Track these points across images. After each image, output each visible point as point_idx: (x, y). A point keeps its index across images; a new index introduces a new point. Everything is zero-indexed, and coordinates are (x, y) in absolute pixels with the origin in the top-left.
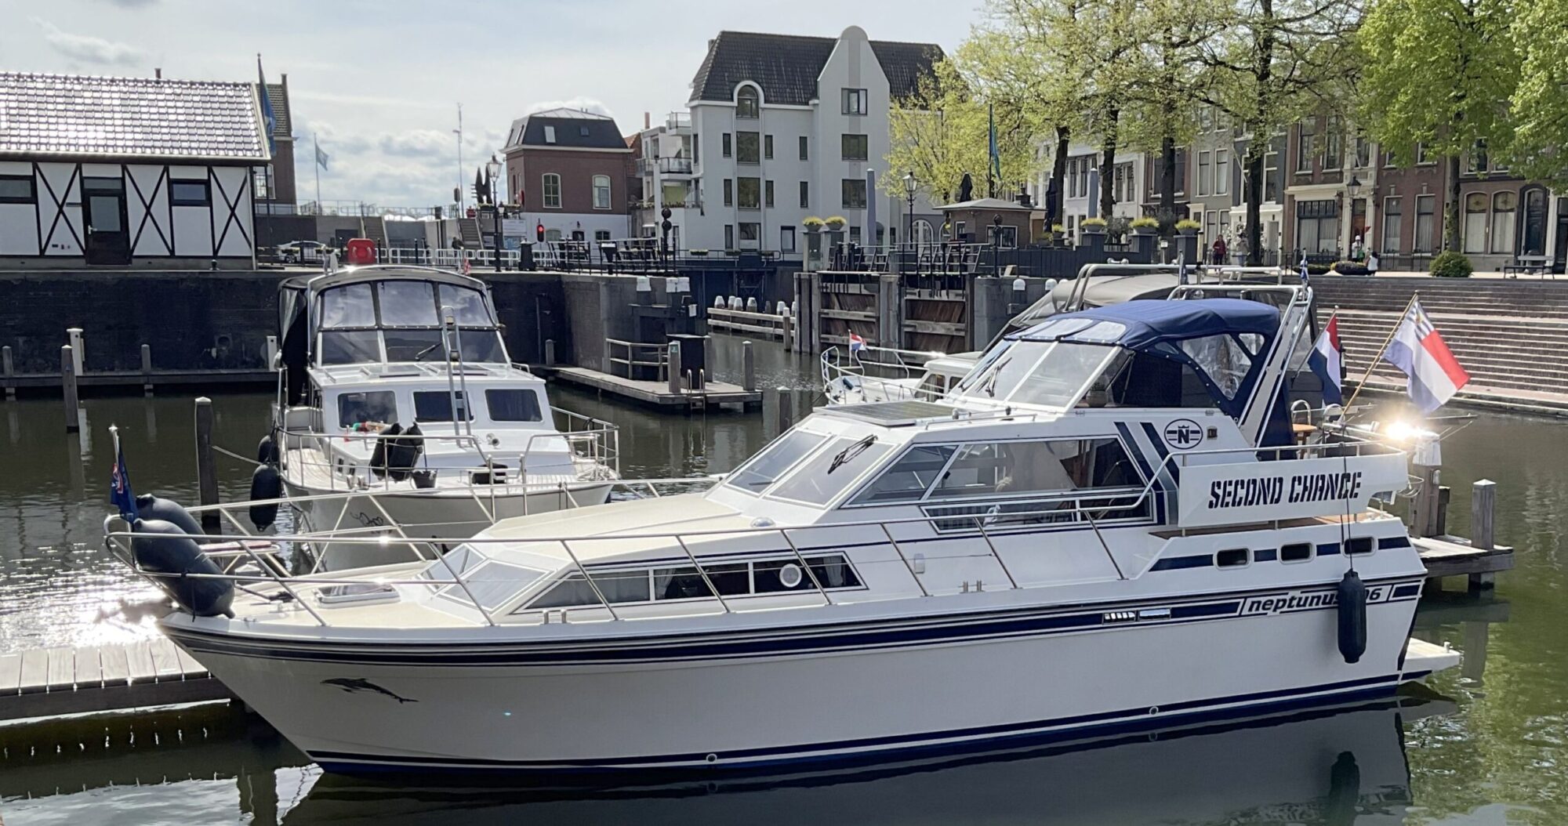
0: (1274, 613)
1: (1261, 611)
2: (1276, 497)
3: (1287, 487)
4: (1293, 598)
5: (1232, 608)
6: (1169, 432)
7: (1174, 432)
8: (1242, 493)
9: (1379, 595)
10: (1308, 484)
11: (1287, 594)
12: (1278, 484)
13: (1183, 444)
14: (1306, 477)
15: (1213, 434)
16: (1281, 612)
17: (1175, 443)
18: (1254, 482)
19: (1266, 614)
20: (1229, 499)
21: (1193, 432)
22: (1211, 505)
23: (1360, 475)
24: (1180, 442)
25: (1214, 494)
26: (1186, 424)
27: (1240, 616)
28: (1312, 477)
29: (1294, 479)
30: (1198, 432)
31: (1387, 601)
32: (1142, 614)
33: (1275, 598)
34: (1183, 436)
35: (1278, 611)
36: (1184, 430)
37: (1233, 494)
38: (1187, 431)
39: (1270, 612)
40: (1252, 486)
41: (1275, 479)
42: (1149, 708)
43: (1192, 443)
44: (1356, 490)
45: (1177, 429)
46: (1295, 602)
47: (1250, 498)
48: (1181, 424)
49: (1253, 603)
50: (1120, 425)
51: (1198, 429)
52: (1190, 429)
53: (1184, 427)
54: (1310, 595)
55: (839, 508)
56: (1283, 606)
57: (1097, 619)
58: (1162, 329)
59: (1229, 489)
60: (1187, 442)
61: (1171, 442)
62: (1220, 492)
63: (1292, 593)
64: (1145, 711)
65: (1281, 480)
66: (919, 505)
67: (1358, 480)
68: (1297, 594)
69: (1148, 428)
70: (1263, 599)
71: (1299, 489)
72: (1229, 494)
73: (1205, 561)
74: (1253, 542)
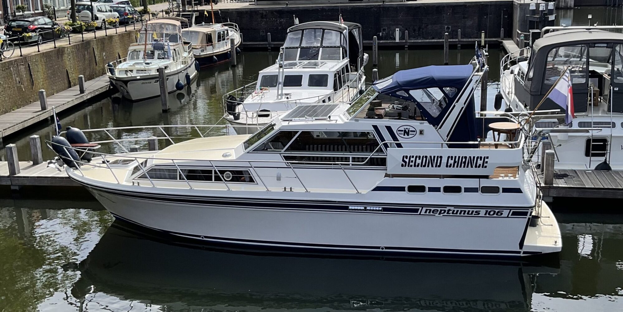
0: (439, 215)
1: (431, 213)
2: (438, 164)
3: (444, 160)
4: (449, 210)
5: (417, 211)
6: (399, 131)
7: (402, 131)
8: (419, 161)
9: (502, 214)
10: (457, 160)
11: (446, 208)
12: (439, 159)
13: (406, 136)
14: (455, 157)
15: (421, 132)
16: (443, 215)
17: (402, 136)
18: (426, 157)
19: (435, 215)
20: (413, 164)
21: (411, 131)
22: (402, 165)
23: (487, 158)
24: (404, 135)
25: (403, 161)
26: (408, 127)
27: (420, 214)
28: (459, 157)
29: (449, 157)
30: (414, 131)
31: (508, 217)
32: (368, 208)
33: (439, 209)
34: (406, 132)
35: (442, 215)
36: (407, 130)
37: (414, 162)
38: (409, 131)
39: (437, 215)
40: (424, 159)
41: (438, 157)
42: (380, 247)
43: (410, 136)
44: (485, 165)
45: (403, 129)
46: (451, 212)
47: (424, 164)
48: (406, 127)
49: (427, 210)
50: (375, 127)
51: (415, 130)
52: (410, 130)
53: (407, 129)
54: (460, 210)
55: (248, 153)
56: (444, 213)
57: (347, 208)
58: (403, 84)
59: (412, 159)
60: (408, 135)
61: (399, 135)
62: (407, 160)
63: (448, 208)
64: (379, 248)
65: (441, 157)
66: (280, 154)
67: (486, 160)
68: (452, 208)
69: (389, 129)
70: (433, 209)
71: (451, 162)
72: (412, 161)
73: (402, 189)
74: (428, 183)
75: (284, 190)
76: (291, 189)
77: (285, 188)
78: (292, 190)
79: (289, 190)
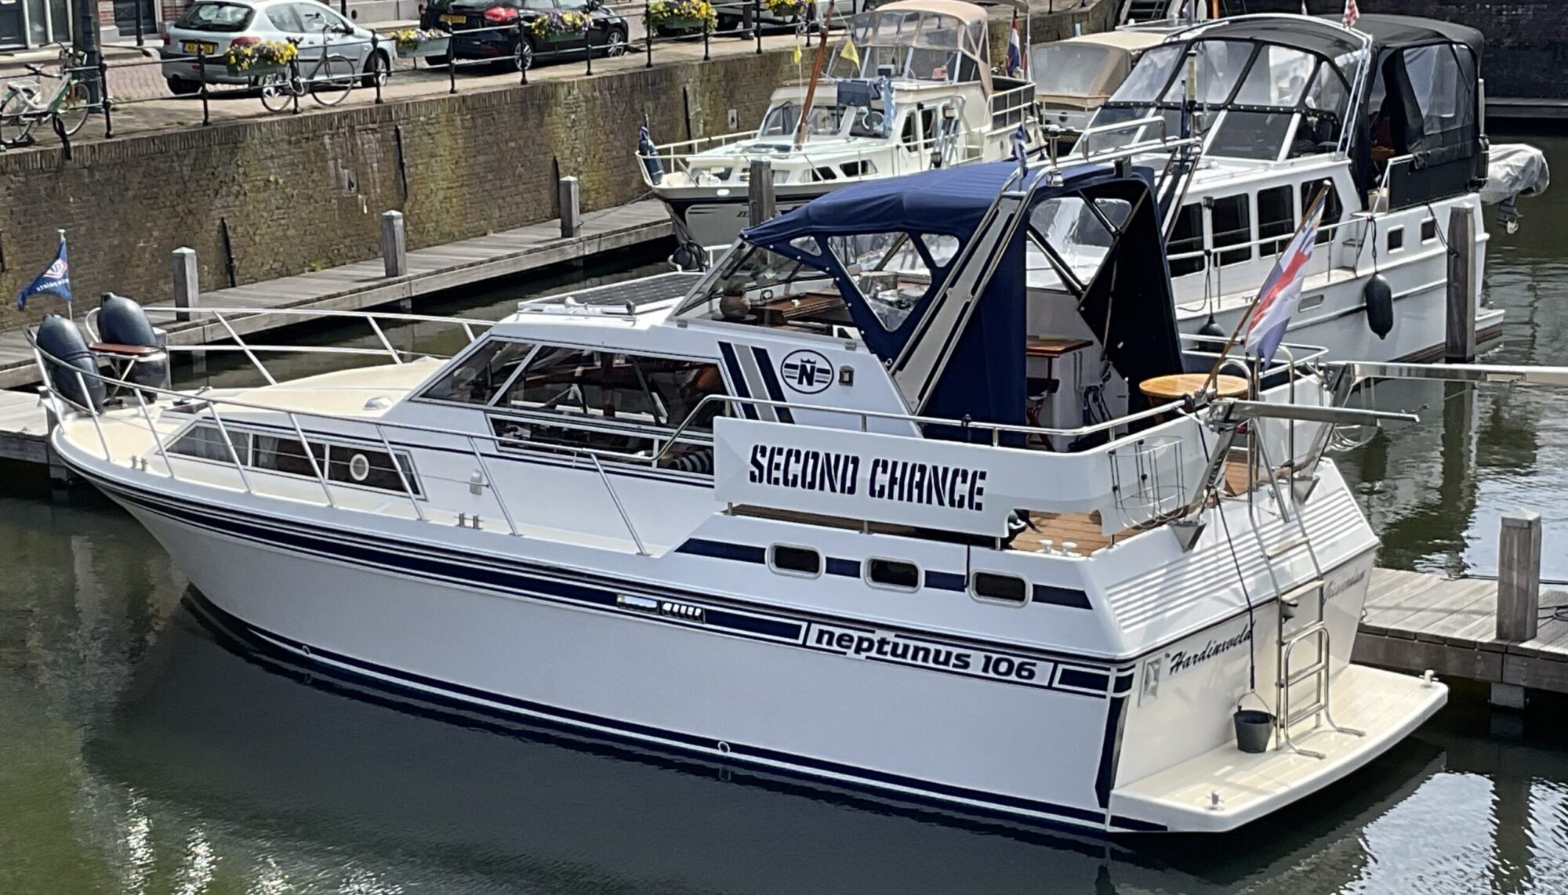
0: (856, 656)
1: (835, 647)
2: (848, 484)
3: (864, 473)
4: (883, 642)
5: (793, 631)
6: (789, 366)
7: (795, 367)
8: (795, 468)
9: (1032, 675)
10: (898, 475)
11: (873, 632)
12: (851, 467)
13: (805, 387)
14: (895, 464)
15: (847, 377)
16: (868, 658)
17: (794, 383)
18: (816, 456)
19: (845, 653)
20: (779, 474)
21: (821, 371)
22: (753, 478)
23: (983, 476)
24: (800, 382)
25: (755, 462)
26: (813, 357)
27: (804, 645)
28: (905, 465)
29: (876, 463)
30: (827, 372)
31: (1050, 687)
32: (667, 607)
33: (856, 634)
34: (807, 374)
35: (864, 655)
36: (808, 366)
37: (782, 467)
38: (813, 368)
39: (851, 652)
40: (811, 462)
41: (847, 458)
42: (718, 742)
43: (817, 386)
44: (977, 499)
45: (799, 363)
46: (888, 648)
47: (809, 479)
48: (806, 356)
49: (821, 633)
50: (726, 348)
51: (827, 367)
52: (817, 366)
53: (808, 362)
54: (912, 643)
55: (410, 400)
56: (869, 649)
57: (610, 599)
59: (777, 459)
60: (810, 383)
61: (788, 380)
62: (764, 462)
63: (879, 634)
64: (713, 744)
65: (856, 461)
66: (486, 411)
67: (979, 483)
68: (890, 636)
69: (761, 355)
70: (838, 631)
71: (883, 479)
72: (778, 467)
73: (753, 555)
74: (828, 543)
75: (457, 522)
76: (476, 520)
77: (462, 518)
78: (480, 525)
79: (469, 523)
